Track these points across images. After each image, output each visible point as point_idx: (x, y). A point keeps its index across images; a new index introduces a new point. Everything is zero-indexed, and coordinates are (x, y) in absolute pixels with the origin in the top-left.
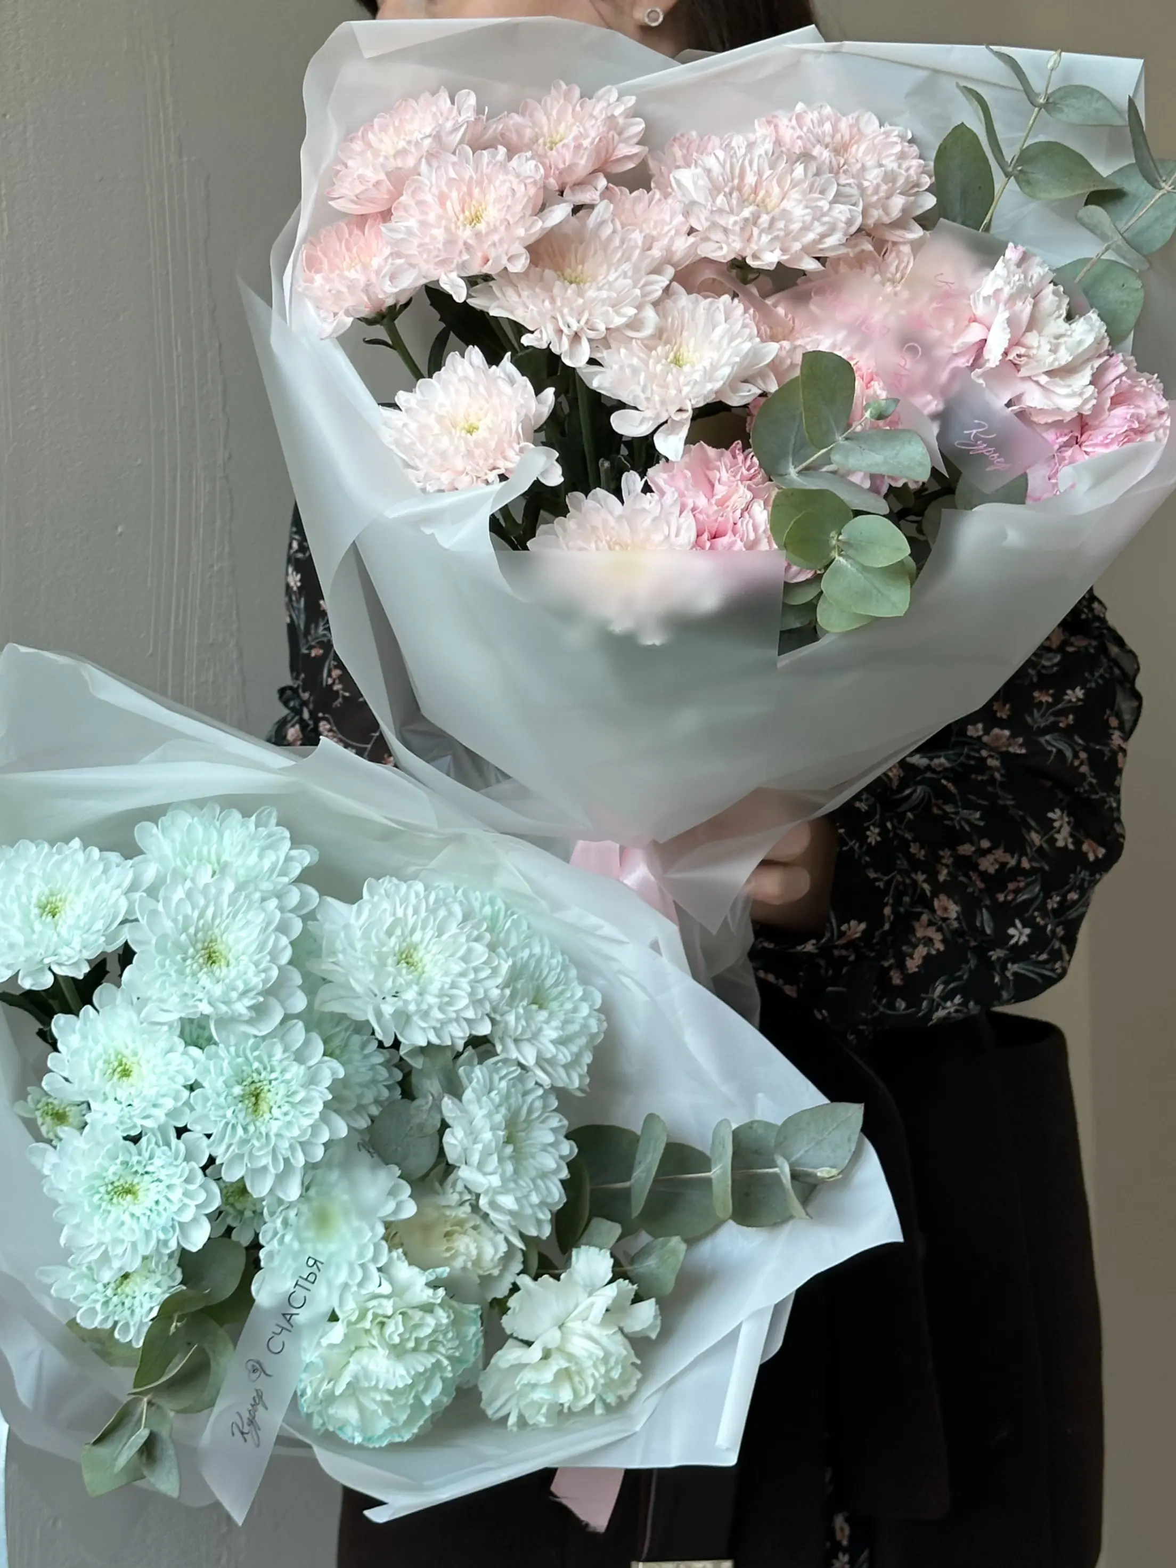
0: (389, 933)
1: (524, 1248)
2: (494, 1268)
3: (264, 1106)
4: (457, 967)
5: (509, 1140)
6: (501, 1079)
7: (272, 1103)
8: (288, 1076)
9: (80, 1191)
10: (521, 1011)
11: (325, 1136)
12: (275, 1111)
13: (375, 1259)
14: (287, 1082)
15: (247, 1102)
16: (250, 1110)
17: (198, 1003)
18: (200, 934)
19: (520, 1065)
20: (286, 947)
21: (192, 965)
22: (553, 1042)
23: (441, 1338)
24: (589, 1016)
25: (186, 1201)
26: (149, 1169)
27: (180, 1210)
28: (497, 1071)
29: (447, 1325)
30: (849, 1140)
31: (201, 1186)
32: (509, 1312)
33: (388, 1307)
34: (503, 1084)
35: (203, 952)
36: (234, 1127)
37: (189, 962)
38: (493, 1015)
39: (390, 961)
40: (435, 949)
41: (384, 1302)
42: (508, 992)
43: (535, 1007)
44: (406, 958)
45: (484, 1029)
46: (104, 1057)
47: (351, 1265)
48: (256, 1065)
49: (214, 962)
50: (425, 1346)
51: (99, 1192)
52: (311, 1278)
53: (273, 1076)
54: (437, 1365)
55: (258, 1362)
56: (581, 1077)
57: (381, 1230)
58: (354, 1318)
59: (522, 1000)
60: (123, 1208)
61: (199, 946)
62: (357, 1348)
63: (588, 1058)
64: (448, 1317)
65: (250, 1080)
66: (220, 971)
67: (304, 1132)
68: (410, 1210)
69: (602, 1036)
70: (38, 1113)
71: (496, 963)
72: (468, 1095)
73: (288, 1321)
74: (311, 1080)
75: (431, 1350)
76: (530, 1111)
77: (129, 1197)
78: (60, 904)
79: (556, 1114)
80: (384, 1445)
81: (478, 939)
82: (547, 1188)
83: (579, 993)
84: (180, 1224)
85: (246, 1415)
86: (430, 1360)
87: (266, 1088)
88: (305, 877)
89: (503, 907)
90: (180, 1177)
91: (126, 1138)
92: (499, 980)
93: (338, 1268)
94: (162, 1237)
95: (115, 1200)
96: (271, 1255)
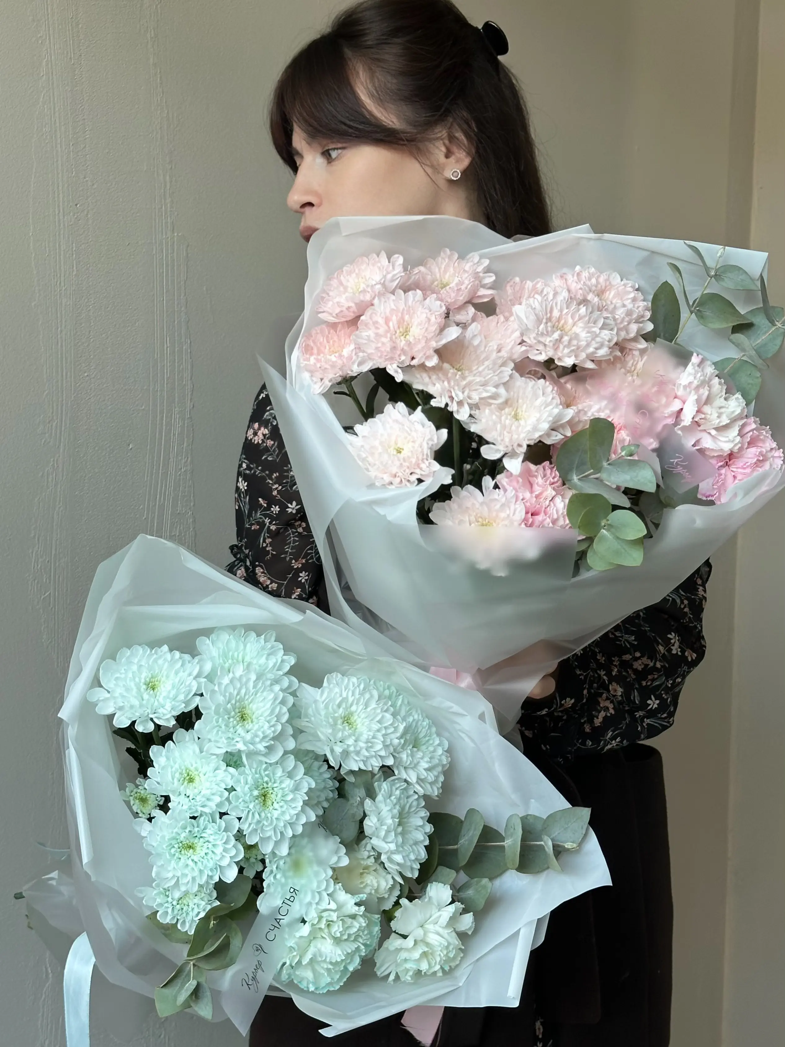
0: (339, 706)
1: (402, 882)
2: (385, 893)
3: (269, 803)
4: (376, 726)
5: (400, 824)
6: (397, 789)
7: (274, 801)
8: (283, 785)
9: (164, 846)
10: (409, 752)
11: (303, 820)
12: (275, 804)
13: (326, 889)
14: (282, 789)
15: (260, 799)
16: (262, 804)
17: (237, 743)
18: (238, 704)
19: (406, 781)
20: (285, 713)
21: (233, 722)
22: (426, 770)
23: (361, 934)
24: (442, 754)
25: (224, 854)
26: (203, 835)
27: (221, 859)
28: (394, 785)
29: (365, 927)
30: (582, 828)
31: (233, 846)
32: (395, 919)
33: (334, 916)
34: (398, 792)
35: (239, 714)
36: (253, 814)
37: (232, 720)
38: (394, 754)
39: (340, 722)
40: (363, 716)
41: (332, 913)
42: (402, 741)
43: (415, 749)
44: (347, 720)
45: (390, 762)
46: (180, 771)
47: (313, 892)
48: (266, 779)
49: (244, 720)
50: (352, 939)
51: (174, 847)
52: (292, 899)
53: (275, 785)
54: (358, 949)
55: (260, 946)
56: (438, 789)
57: (330, 873)
58: (315, 922)
59: (409, 745)
60: (186, 857)
61: (237, 710)
62: (314, 938)
63: (442, 779)
64: (365, 922)
65: (262, 787)
66: (249, 726)
67: (292, 817)
68: (345, 861)
69: (448, 765)
70: (131, 798)
71: (396, 725)
72: (380, 798)
73: (278, 923)
74: (296, 788)
75: (355, 940)
76: (410, 807)
77: (191, 850)
78: (157, 683)
79: (424, 809)
80: (325, 992)
81: (386, 711)
82: (418, 851)
83: (437, 742)
84: (220, 866)
85: (251, 975)
86: (354, 946)
87: (271, 792)
88: (292, 671)
89: (395, 691)
90: (221, 840)
91: (191, 818)
92: (398, 735)
93: (306, 894)
94: (210, 874)
95: (183, 852)
96: (269, 885)
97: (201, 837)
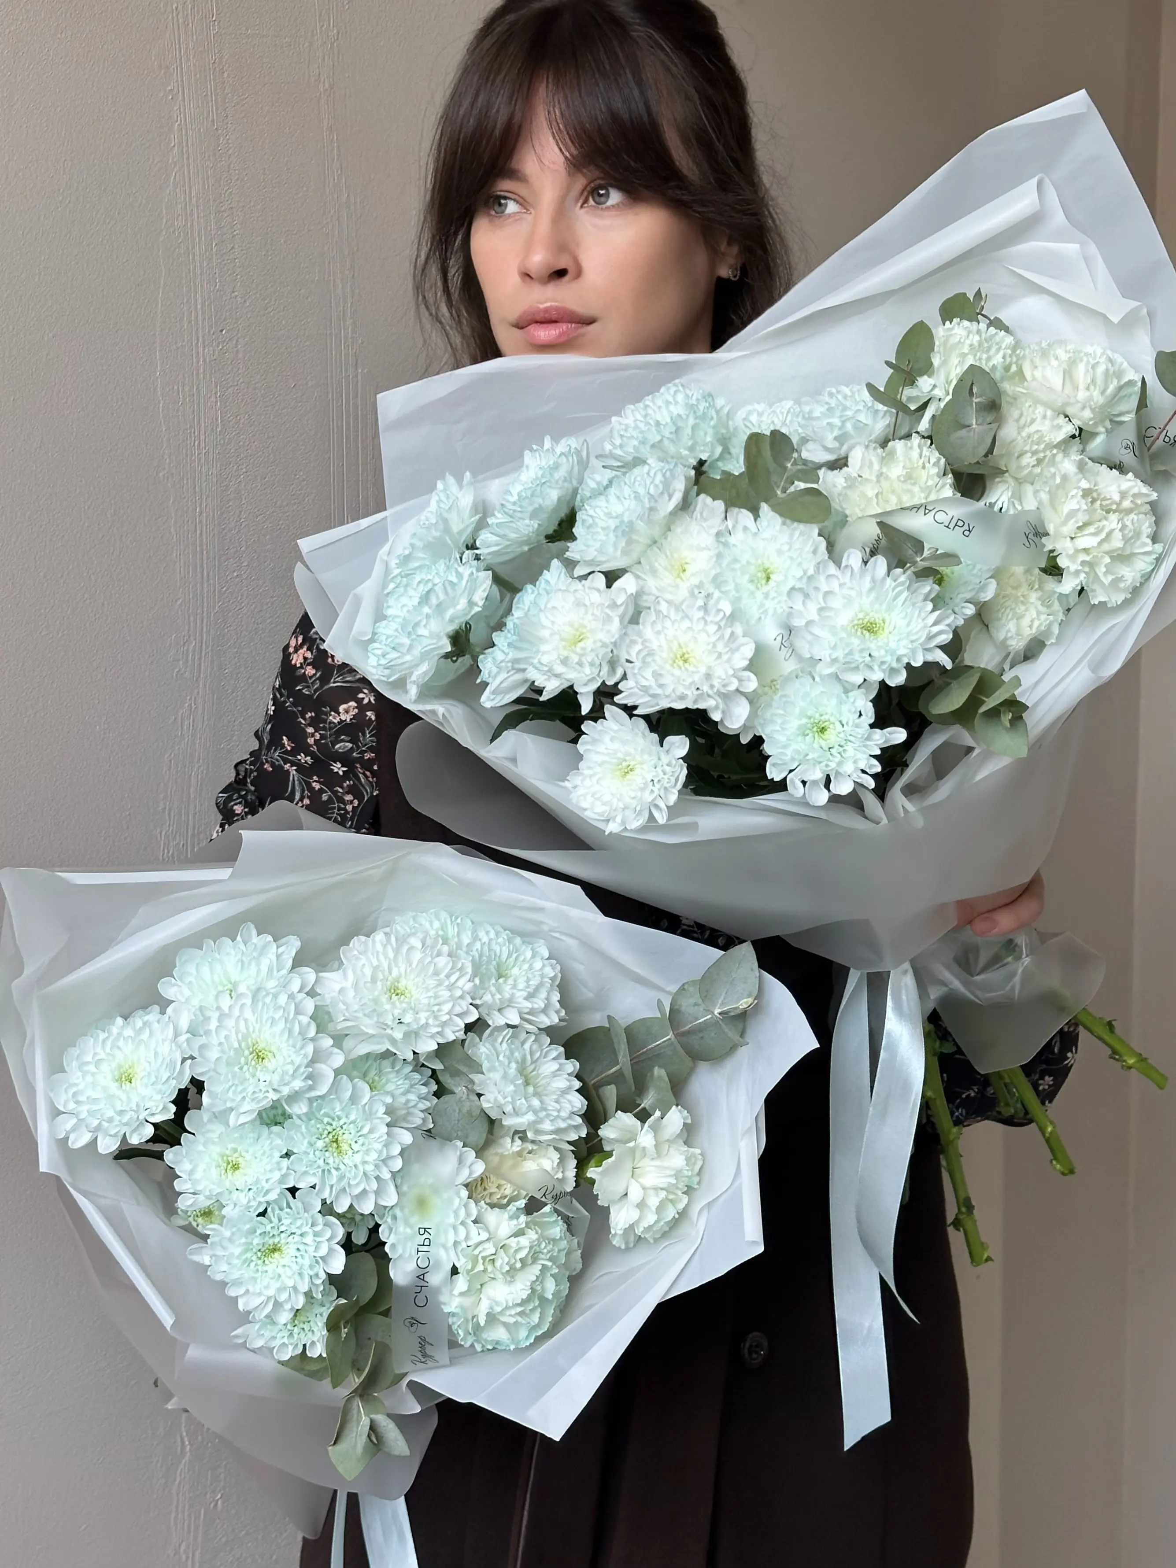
0: (374, 980)
3: (344, 1147)
4: (432, 983)
5: (527, 1083)
6: (501, 1043)
7: (349, 1142)
8: (352, 1117)
9: (239, 1266)
10: (493, 989)
11: (397, 1150)
12: (354, 1146)
13: (469, 1215)
15: (330, 1149)
19: (509, 1026)
20: (309, 1023)
23: (538, 1249)
24: (544, 966)
27: (317, 1249)
28: (495, 1040)
29: (538, 1238)
30: (752, 977)
31: (324, 1225)
33: (490, 1248)
34: (505, 1045)
35: (251, 1056)
36: (329, 1171)
37: (245, 1068)
38: (474, 1002)
39: (384, 999)
40: (412, 977)
41: (486, 1245)
42: (477, 981)
43: (501, 980)
44: (394, 991)
46: (214, 1163)
47: (455, 1228)
48: (326, 1120)
49: (263, 1059)
50: (530, 1261)
51: (252, 1261)
53: (342, 1122)
54: (544, 1269)
55: (413, 1318)
57: (464, 1193)
58: (470, 1266)
59: (490, 980)
60: (275, 1262)
61: (247, 1052)
62: (482, 1286)
63: (556, 997)
64: (536, 1232)
67: (381, 1152)
68: (479, 1168)
69: (560, 975)
71: (460, 965)
75: (535, 1260)
77: (276, 1255)
78: (131, 1072)
80: (532, 1341)
81: (439, 954)
84: (321, 1258)
86: (537, 1268)
87: (341, 1133)
88: (298, 962)
90: (307, 1224)
91: (257, 1216)
94: (312, 1273)
95: (267, 1262)
96: (394, 1246)
97: (282, 1232)
